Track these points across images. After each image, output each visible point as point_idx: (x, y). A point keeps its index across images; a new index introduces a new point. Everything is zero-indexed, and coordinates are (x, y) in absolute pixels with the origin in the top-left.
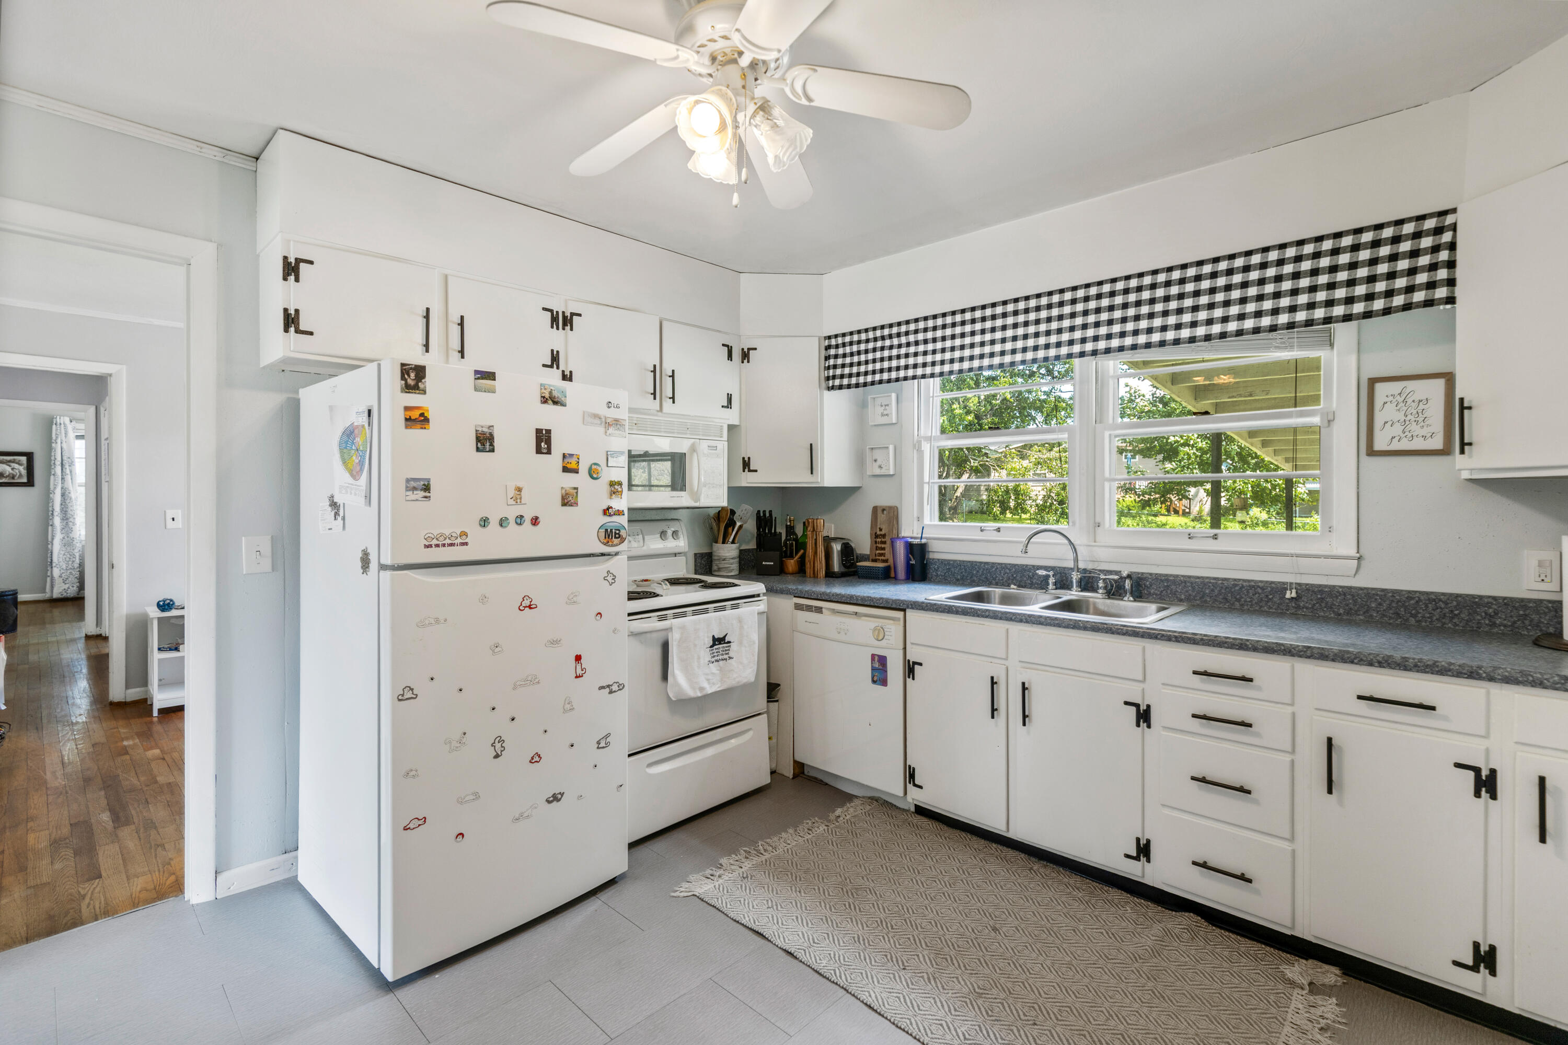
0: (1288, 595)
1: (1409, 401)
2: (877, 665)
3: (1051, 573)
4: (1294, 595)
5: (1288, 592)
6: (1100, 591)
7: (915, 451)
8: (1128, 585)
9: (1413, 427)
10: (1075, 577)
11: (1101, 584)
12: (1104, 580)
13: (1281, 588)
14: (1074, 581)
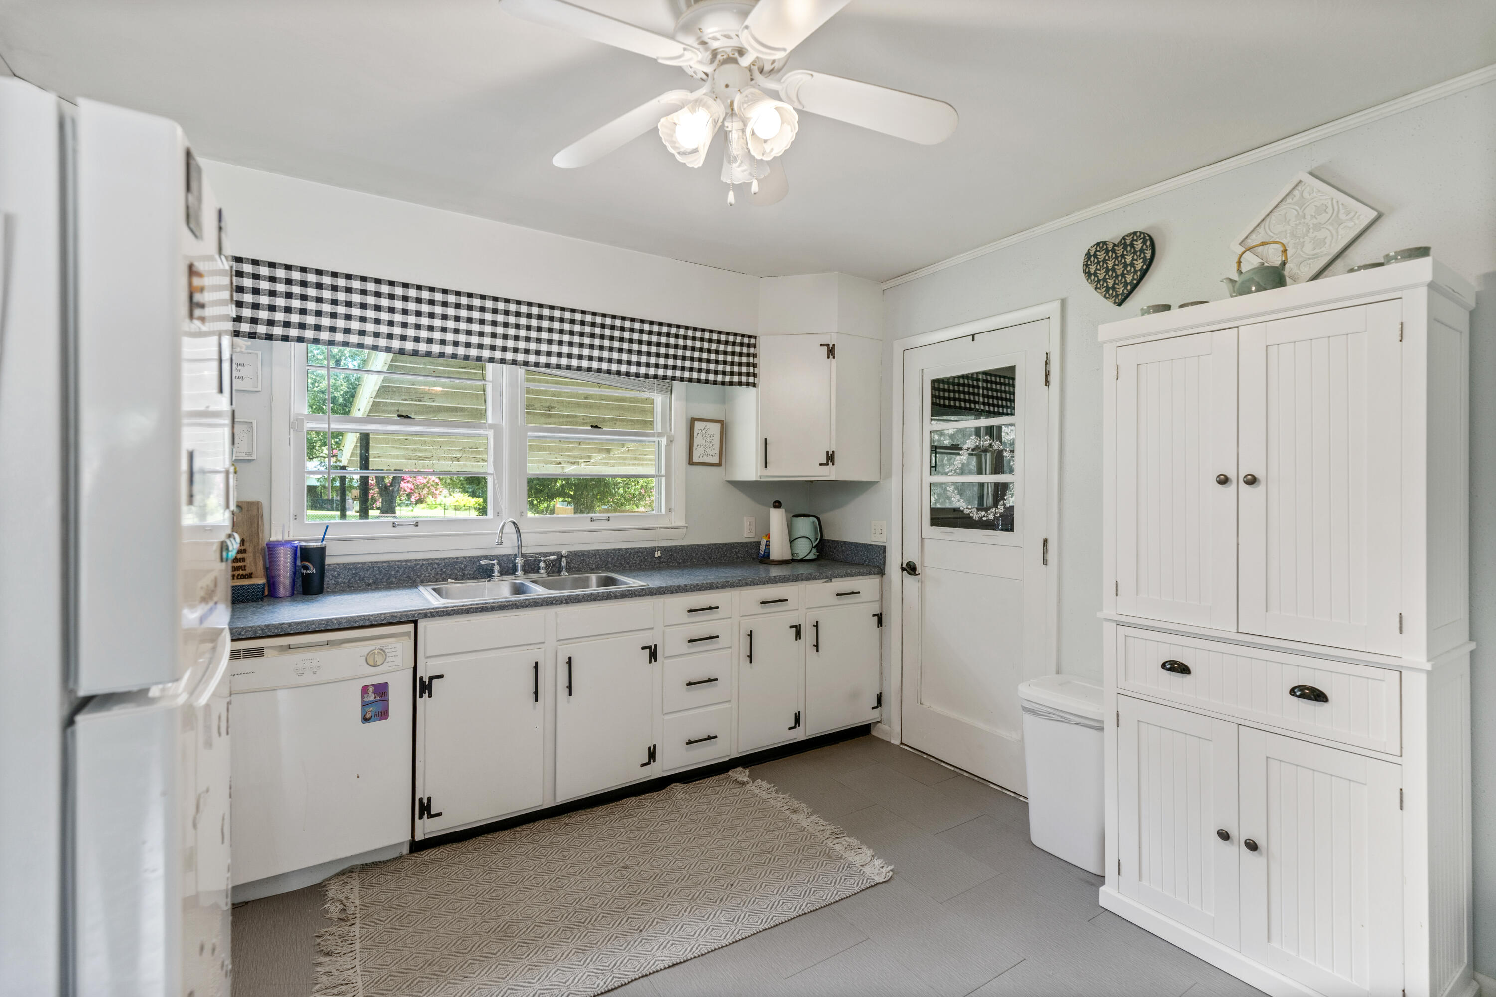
0: (656, 556)
1: (707, 433)
2: (371, 697)
3: (495, 562)
4: (659, 555)
5: (656, 553)
6: (542, 571)
7: (292, 431)
8: (564, 562)
9: (708, 449)
10: (519, 562)
11: (542, 565)
12: (545, 561)
13: (652, 551)
14: (519, 565)
